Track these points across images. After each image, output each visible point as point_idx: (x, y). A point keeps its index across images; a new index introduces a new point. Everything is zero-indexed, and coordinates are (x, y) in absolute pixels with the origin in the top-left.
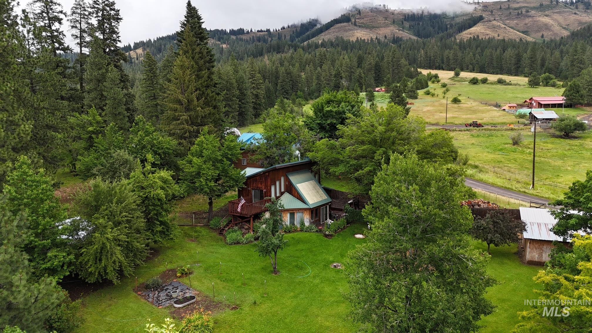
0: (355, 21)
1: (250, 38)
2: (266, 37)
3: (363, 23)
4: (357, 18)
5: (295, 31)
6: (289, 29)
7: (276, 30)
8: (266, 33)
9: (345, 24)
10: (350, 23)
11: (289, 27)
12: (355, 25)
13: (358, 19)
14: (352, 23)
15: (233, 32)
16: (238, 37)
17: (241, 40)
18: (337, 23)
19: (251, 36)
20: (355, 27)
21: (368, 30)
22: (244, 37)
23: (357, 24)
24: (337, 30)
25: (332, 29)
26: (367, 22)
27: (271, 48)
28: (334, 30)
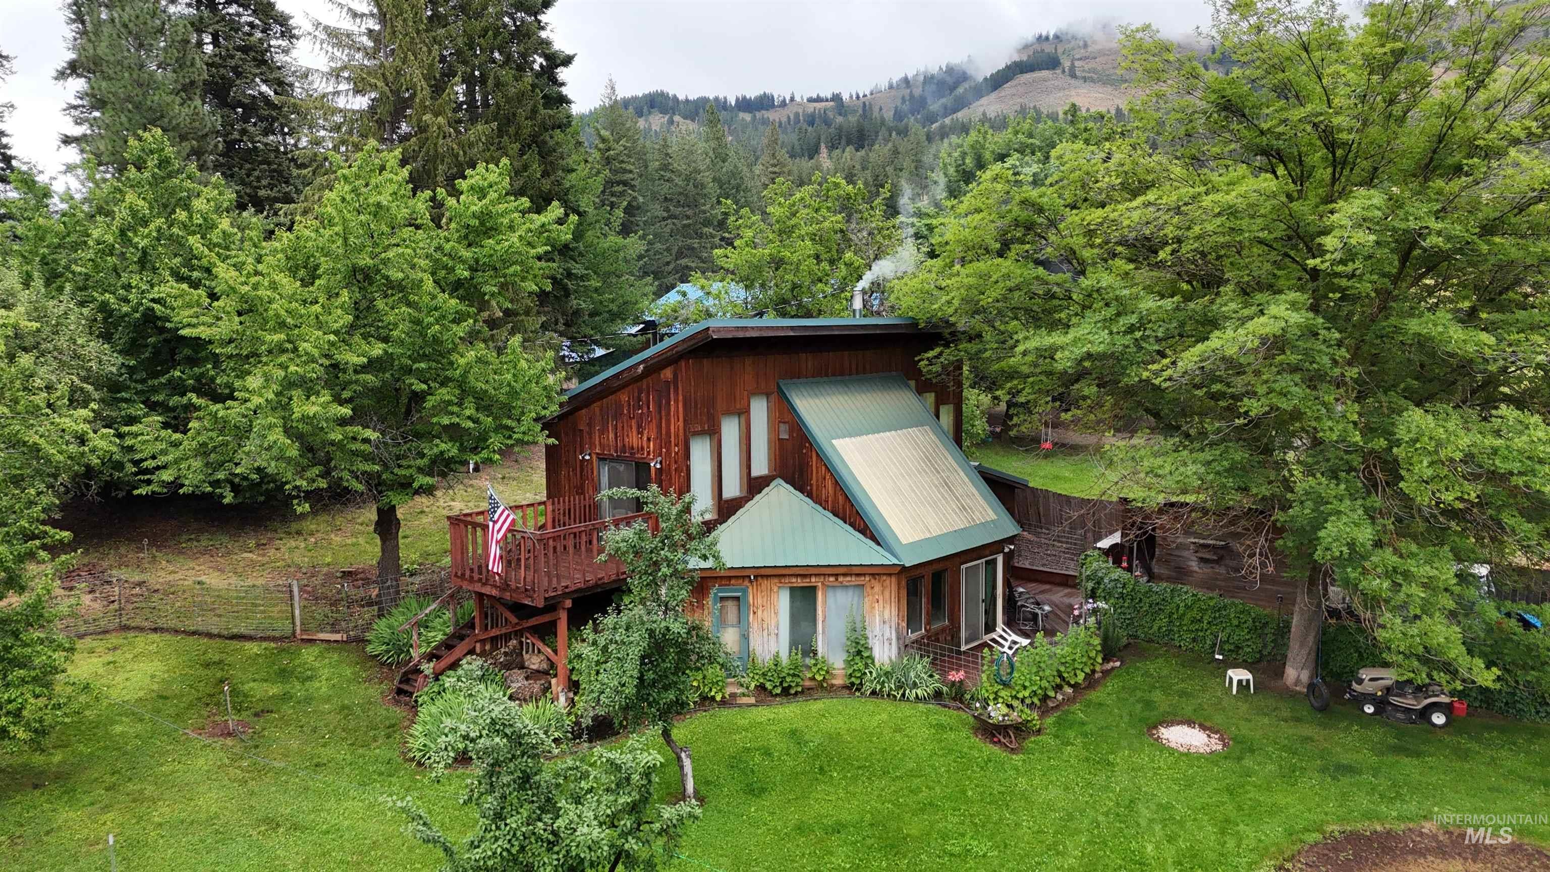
0: (1073, 64)
1: (789, 117)
2: (831, 115)
3: (1094, 71)
4: (1077, 56)
5: (907, 98)
6: (893, 92)
7: (858, 97)
8: (832, 103)
9: (1045, 73)
10: (1059, 71)
11: (891, 87)
12: (1073, 75)
13: (1080, 59)
14: (1064, 71)
15: (745, 104)
16: (758, 115)
17: (765, 122)
18: (1022, 72)
19: (790, 111)
20: (1073, 81)
21: (1109, 89)
22: (771, 115)
23: (1078, 73)
24: (1021, 89)
25: (1008, 89)
26: (1105, 67)
27: (840, 138)
28: (1014, 91)
